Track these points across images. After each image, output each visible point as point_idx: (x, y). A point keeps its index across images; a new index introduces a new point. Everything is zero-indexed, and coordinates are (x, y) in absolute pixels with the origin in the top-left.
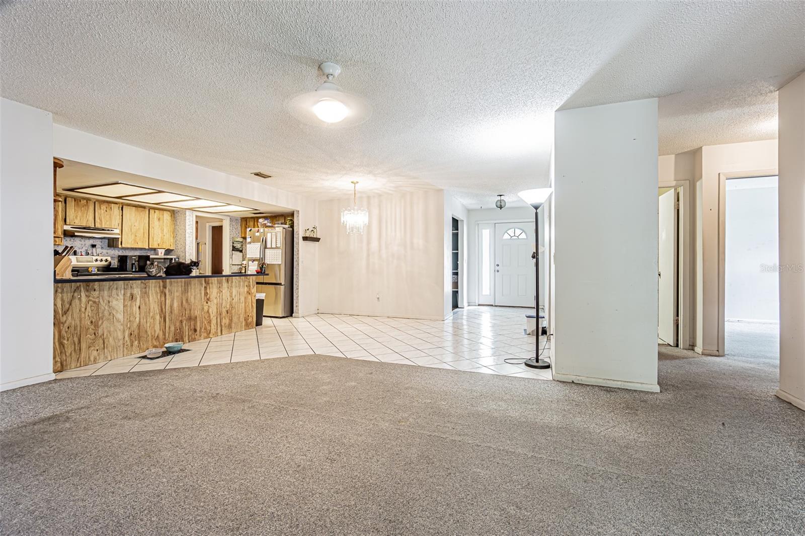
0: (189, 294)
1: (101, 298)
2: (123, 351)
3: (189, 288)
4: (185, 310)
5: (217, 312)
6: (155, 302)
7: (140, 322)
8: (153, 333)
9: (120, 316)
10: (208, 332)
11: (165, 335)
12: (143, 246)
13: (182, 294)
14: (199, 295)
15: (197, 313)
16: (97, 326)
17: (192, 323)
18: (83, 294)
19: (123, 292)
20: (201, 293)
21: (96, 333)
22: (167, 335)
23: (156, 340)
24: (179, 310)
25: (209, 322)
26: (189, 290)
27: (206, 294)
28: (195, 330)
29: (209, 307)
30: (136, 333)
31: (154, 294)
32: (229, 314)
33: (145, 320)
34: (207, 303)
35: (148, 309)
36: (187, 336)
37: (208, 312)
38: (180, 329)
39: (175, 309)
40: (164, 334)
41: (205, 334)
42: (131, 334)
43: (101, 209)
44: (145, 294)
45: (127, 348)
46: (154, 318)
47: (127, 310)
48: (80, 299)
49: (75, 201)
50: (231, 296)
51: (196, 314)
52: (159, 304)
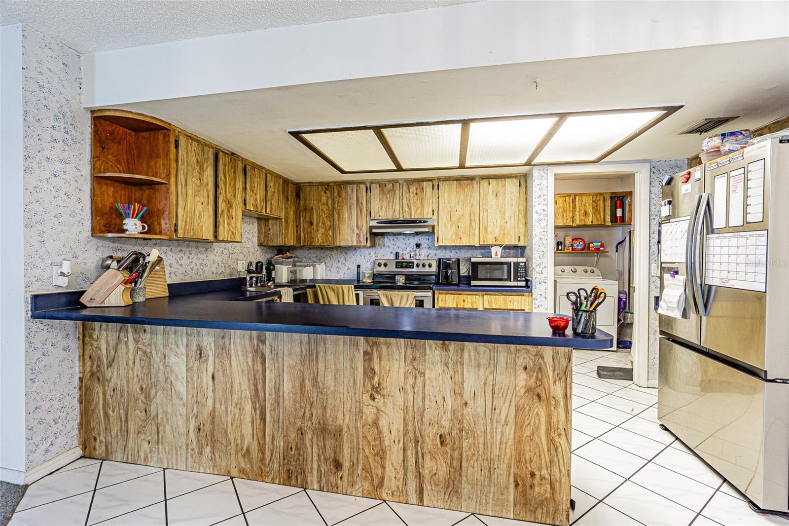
0: (321, 365)
1: (153, 346)
2: (187, 459)
3: (321, 348)
4: (311, 404)
5: (406, 432)
6: (243, 371)
7: (214, 408)
8: (239, 441)
9: (181, 387)
10: (376, 481)
11: (263, 454)
12: (470, 241)
13: (303, 362)
14: (347, 373)
15: (343, 419)
16: (148, 398)
17: (330, 443)
18: (130, 335)
19: (185, 340)
20: (353, 369)
21: (148, 410)
22: (268, 453)
23: (244, 456)
24: (295, 400)
25: (377, 454)
26: (321, 354)
27: (369, 372)
28: (338, 465)
29: (378, 410)
30: (208, 427)
31: (240, 353)
32: (448, 448)
33: (223, 407)
34: (373, 398)
35: (229, 386)
36: (315, 472)
37: (376, 423)
38: (297, 449)
39: (286, 395)
40: (262, 450)
41: (367, 485)
42: (199, 430)
43: (409, 191)
44: (223, 350)
45: (192, 456)
46: (239, 405)
47: (192, 379)
48: (126, 343)
49: (380, 186)
50: (458, 393)
51: (340, 422)
52: (251, 378)
